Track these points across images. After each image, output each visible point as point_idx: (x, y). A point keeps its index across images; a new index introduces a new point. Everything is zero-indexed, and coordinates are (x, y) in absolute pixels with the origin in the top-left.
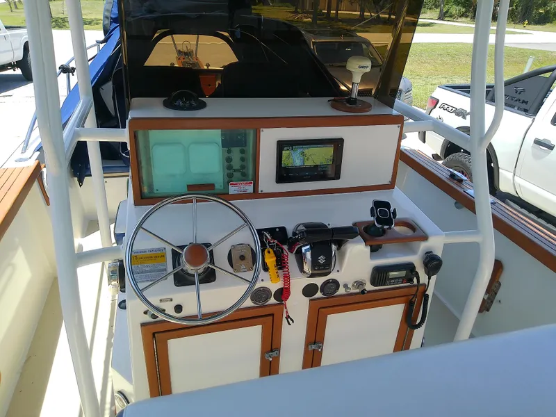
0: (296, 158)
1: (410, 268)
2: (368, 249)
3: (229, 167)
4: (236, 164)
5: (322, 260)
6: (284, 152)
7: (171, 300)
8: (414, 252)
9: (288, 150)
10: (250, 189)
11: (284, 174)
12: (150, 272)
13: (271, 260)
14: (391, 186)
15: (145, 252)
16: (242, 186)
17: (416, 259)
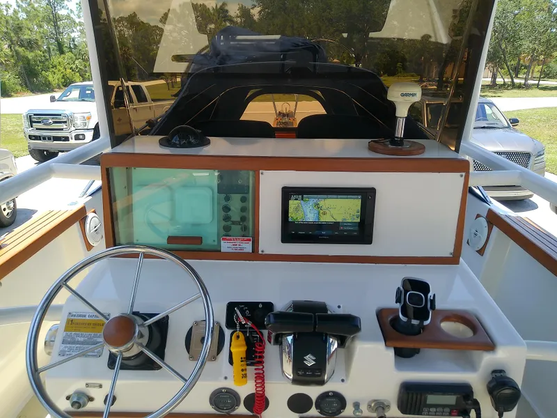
0: (308, 211)
1: (464, 391)
2: (391, 353)
3: (227, 218)
4: (235, 215)
5: (310, 361)
6: (291, 202)
7: (101, 386)
8: (472, 366)
9: (296, 199)
10: (248, 247)
11: (292, 232)
12: (82, 343)
13: (239, 349)
14: (454, 260)
15: (85, 316)
16: (238, 242)
17: (476, 379)
